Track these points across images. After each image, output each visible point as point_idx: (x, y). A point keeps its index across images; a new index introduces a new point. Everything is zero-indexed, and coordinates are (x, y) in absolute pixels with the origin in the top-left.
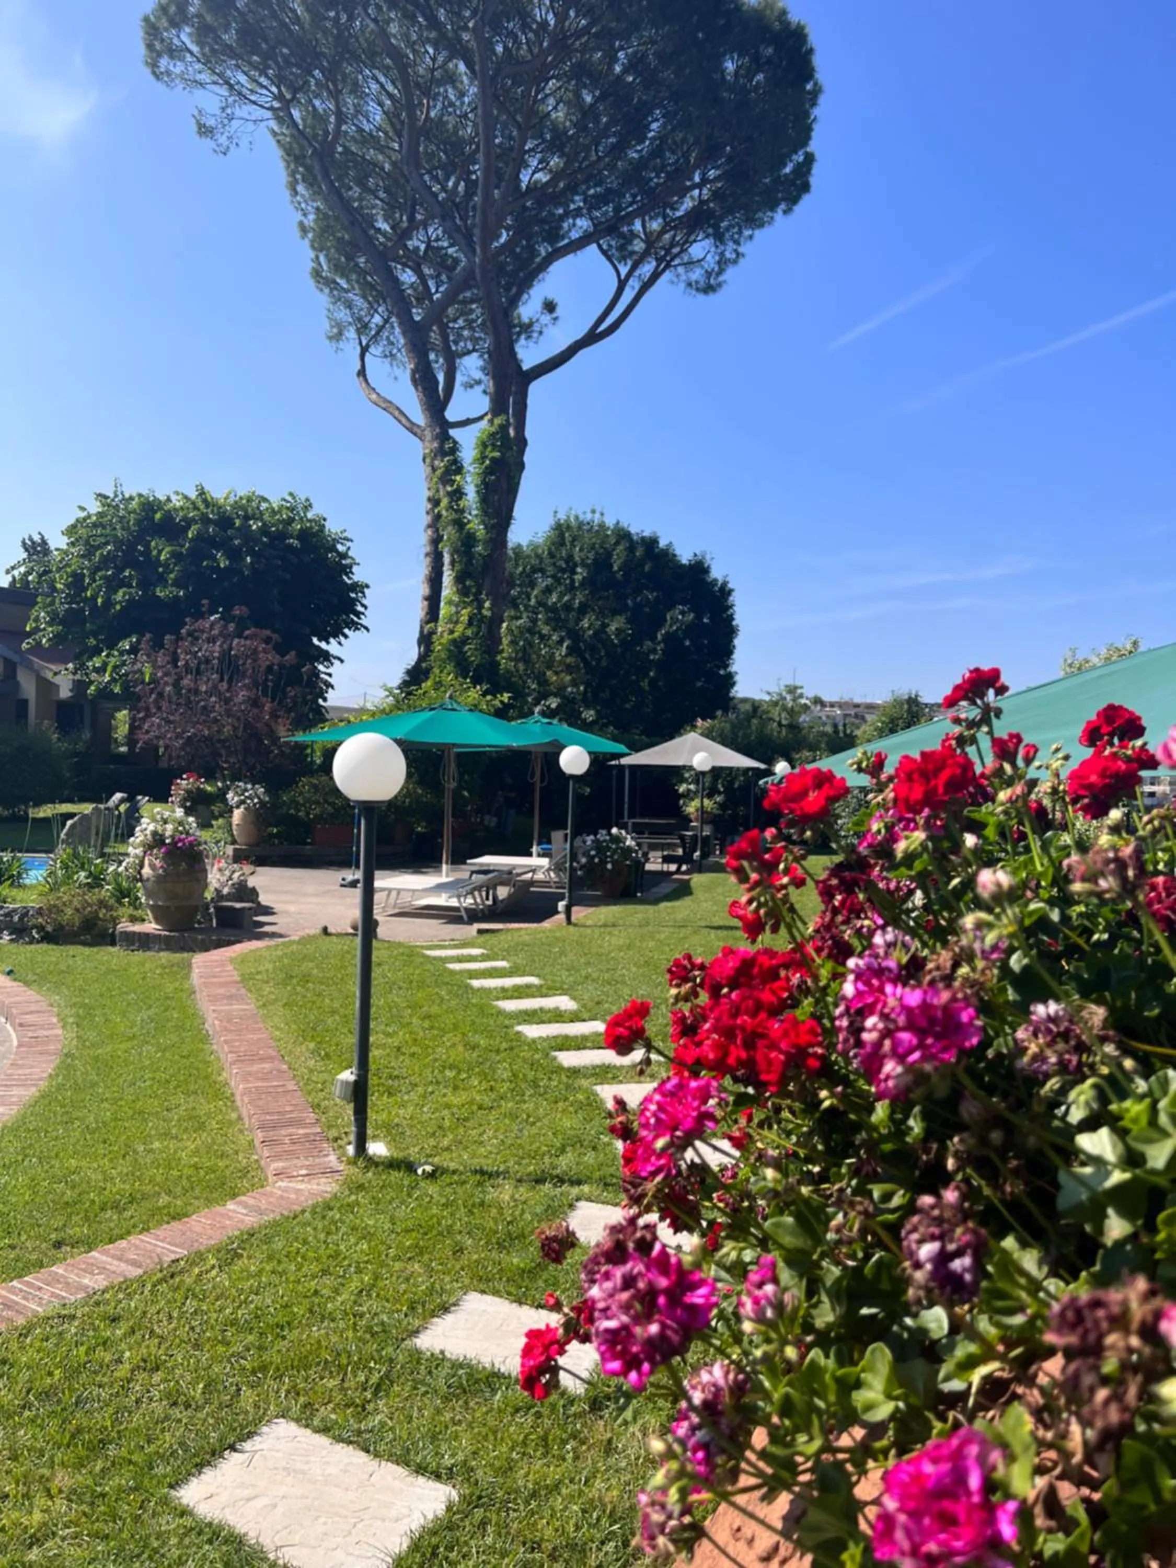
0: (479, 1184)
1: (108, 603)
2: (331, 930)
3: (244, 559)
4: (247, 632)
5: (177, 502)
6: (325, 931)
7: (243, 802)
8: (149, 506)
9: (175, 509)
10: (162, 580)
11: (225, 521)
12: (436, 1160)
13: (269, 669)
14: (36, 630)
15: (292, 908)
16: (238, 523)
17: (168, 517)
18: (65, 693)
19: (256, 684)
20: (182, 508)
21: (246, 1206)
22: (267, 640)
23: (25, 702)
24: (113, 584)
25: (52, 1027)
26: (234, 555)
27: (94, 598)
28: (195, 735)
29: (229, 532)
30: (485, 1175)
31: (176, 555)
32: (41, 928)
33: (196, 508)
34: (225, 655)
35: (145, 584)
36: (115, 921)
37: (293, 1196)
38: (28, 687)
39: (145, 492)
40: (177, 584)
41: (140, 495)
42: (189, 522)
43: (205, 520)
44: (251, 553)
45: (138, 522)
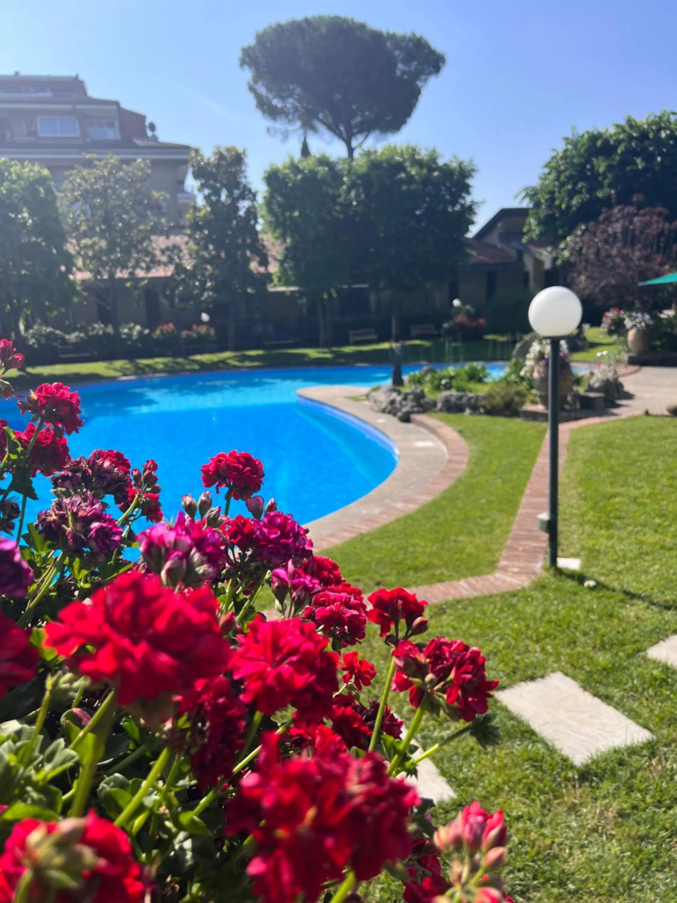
0: (621, 601)
1: (569, 207)
2: (651, 412)
3: (655, 159)
4: (642, 212)
5: (612, 130)
6: (647, 413)
7: (634, 326)
8: (594, 138)
9: (611, 136)
10: (601, 186)
11: (644, 135)
12: (602, 579)
13: (661, 234)
14: (529, 231)
15: (647, 395)
16: (651, 135)
17: (606, 142)
18: (548, 265)
19: (645, 247)
20: (615, 134)
21: (469, 584)
22: (660, 214)
23: (526, 275)
24: (571, 194)
25: (461, 463)
26: (649, 158)
27: (560, 206)
28: (606, 285)
29: (646, 143)
30: (632, 596)
31: (610, 168)
32: (484, 407)
33: (624, 131)
34: (625, 230)
35: (591, 190)
36: (523, 403)
37: (499, 583)
38: (529, 264)
39: (591, 130)
40: (611, 186)
41: (588, 132)
42: (619, 142)
43: (631, 138)
44: (661, 154)
45: (587, 150)
